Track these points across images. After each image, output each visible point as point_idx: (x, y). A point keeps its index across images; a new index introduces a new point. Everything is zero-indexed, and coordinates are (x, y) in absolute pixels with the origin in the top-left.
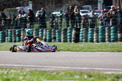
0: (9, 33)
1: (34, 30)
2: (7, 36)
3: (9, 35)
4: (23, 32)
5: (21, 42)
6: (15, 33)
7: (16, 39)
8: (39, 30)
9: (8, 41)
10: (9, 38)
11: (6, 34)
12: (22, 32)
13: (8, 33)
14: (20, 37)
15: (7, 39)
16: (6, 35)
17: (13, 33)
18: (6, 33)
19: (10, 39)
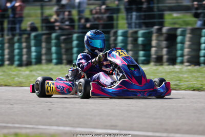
0: (120, 38)
1: (188, 31)
3: (119, 45)
4: (158, 37)
5: (152, 64)
6: (136, 40)
7: (138, 56)
8: (201, 32)
11: (111, 42)
12: (154, 37)
13: (116, 40)
14: (150, 50)
16: (113, 45)
17: (130, 39)
18: (112, 38)
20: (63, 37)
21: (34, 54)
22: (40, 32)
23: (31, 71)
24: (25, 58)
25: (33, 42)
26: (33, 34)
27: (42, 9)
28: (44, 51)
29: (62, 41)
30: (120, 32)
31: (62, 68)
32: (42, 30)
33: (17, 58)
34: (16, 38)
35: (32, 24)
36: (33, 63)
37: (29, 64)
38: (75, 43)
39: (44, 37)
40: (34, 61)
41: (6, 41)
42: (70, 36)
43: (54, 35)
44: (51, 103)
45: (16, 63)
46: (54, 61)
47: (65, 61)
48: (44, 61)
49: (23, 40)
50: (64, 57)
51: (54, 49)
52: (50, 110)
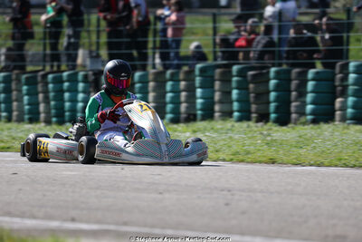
0: (352, 77)
2: (344, 94)
3: (351, 88)
9: (343, 119)
10: (351, 100)
11: (337, 83)
13: (345, 78)
15: (343, 108)
16: (339, 88)
18: (339, 76)
19: (353, 107)
20: (251, 73)
21: (199, 101)
22: (210, 62)
23: (194, 132)
24: (183, 107)
25: (198, 80)
26: (199, 66)
27: (215, 22)
28: (217, 96)
29: (249, 78)
30: (352, 65)
31: (248, 127)
32: (215, 59)
33: (169, 107)
34: (169, 72)
35: (198, 47)
36: (199, 117)
37: (191, 118)
38: (273, 83)
39: (218, 71)
40: (199, 112)
41: (151, 77)
42: (264, 71)
43: (235, 68)
44: (229, 191)
45: (169, 116)
46: (236, 114)
47: (254, 115)
48: (217, 114)
49: (181, 76)
50: (254, 107)
51: (235, 93)
52: (227, 204)
